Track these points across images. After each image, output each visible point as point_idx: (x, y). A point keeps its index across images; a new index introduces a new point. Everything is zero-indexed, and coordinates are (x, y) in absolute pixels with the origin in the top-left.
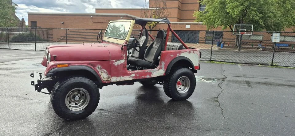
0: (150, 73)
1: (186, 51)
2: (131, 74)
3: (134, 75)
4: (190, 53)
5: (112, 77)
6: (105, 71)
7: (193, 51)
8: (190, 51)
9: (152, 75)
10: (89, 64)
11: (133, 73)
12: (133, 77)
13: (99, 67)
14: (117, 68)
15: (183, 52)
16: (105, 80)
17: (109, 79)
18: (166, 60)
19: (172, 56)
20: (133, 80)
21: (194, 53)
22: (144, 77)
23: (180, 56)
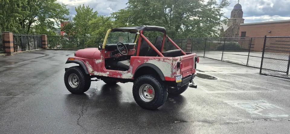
0: (121, 75)
1: (155, 59)
2: (106, 72)
3: (108, 73)
4: (159, 61)
5: (95, 72)
6: (91, 66)
7: (164, 59)
8: (159, 59)
9: (122, 76)
10: (83, 60)
11: (108, 72)
12: (108, 74)
13: (88, 63)
14: (97, 65)
15: (151, 59)
16: (91, 72)
17: (93, 73)
18: (133, 65)
19: (139, 61)
20: (108, 77)
21: (165, 62)
22: (116, 76)
23: (147, 62)
